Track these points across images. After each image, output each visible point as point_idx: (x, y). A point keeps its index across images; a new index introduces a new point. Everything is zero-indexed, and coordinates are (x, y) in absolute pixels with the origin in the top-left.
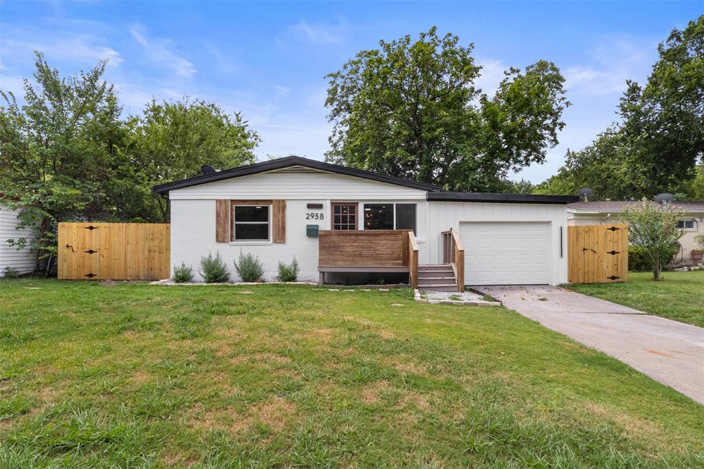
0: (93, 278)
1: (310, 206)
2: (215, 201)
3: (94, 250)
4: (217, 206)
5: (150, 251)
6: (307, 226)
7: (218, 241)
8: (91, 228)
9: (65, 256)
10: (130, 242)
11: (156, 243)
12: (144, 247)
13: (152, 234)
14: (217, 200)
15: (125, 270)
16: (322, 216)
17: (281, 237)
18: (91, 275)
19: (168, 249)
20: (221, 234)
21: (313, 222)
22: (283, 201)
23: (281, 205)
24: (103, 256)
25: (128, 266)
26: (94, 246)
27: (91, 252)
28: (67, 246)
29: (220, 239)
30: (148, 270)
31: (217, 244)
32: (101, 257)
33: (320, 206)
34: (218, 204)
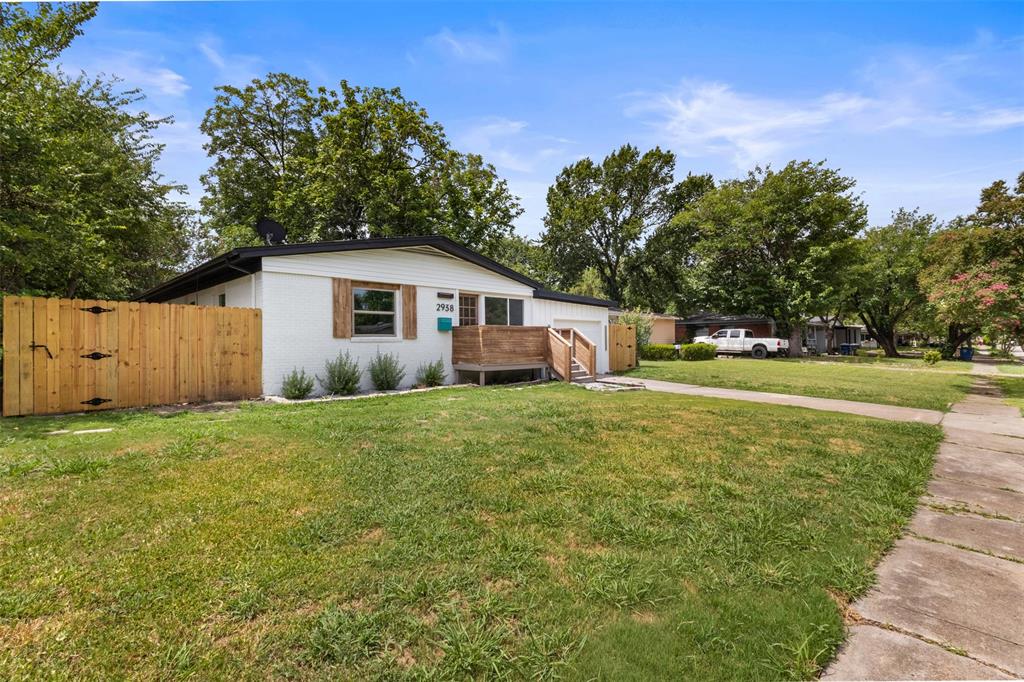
0: (103, 406)
1: (440, 295)
2: (330, 281)
3: (104, 352)
4: (334, 287)
5: (225, 353)
6: (439, 319)
7: (335, 335)
8: (97, 310)
9: (26, 365)
10: (186, 337)
11: (237, 338)
12: (213, 345)
13: (229, 324)
14: (334, 279)
15: (176, 387)
16: (452, 307)
17: (411, 331)
18: (97, 401)
19: (258, 349)
20: (340, 327)
21: (444, 314)
22: (414, 287)
23: (411, 292)
24: (127, 364)
25: (182, 379)
26: (104, 345)
27: (96, 356)
28: (34, 347)
29: (339, 333)
30: (220, 383)
31: (334, 340)
32: (122, 364)
33: (451, 296)
34: (336, 285)
